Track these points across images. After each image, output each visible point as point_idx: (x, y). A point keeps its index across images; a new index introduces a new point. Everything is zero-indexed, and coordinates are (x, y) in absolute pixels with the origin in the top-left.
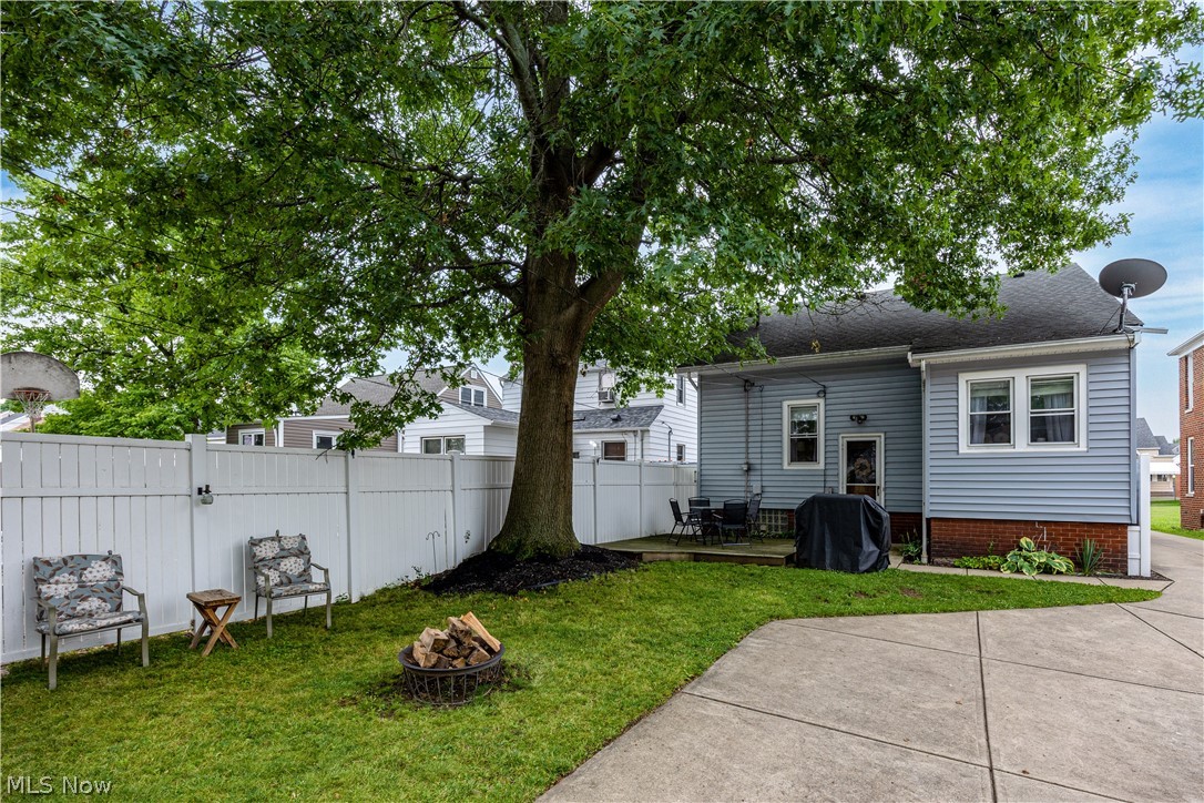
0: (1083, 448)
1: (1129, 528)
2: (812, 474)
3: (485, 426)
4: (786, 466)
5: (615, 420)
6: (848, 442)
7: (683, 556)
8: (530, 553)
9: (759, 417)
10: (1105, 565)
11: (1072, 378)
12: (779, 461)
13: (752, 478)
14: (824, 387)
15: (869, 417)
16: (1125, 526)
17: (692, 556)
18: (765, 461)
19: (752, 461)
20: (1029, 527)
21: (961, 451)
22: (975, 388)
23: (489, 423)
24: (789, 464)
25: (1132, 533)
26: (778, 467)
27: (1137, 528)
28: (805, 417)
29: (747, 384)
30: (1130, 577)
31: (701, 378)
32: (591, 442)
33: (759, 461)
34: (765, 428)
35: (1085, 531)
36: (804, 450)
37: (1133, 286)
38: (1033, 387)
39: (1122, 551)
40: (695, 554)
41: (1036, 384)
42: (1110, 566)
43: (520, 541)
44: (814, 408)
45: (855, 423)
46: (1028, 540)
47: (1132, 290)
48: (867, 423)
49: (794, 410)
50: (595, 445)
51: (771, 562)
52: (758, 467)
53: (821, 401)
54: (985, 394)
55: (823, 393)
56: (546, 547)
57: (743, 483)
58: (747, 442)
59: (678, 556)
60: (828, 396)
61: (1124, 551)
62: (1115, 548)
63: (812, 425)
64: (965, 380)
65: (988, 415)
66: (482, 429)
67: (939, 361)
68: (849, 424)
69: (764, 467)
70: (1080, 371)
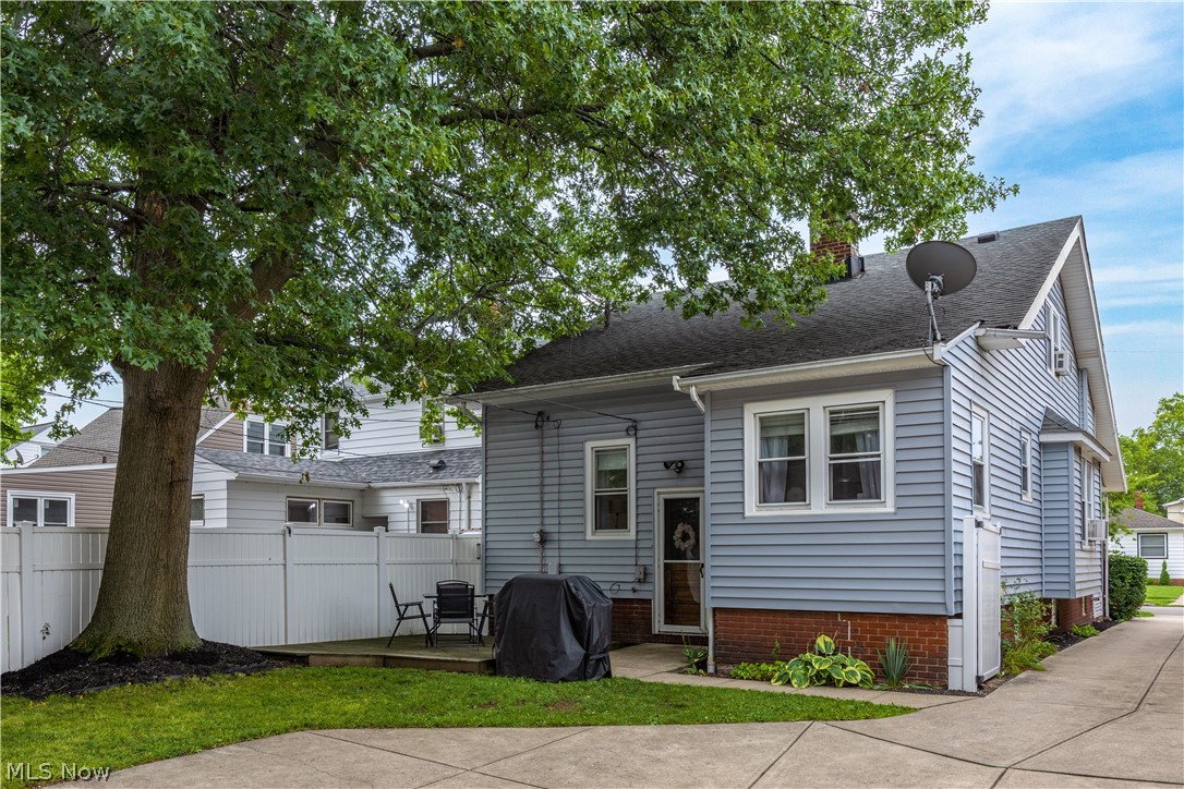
0: (889, 508)
1: (949, 622)
2: (619, 547)
3: (228, 481)
4: (589, 536)
5: (437, 468)
6: (666, 501)
7: (367, 660)
8: (106, 652)
9: (556, 465)
10: (920, 675)
11: (877, 408)
12: (580, 529)
13: (548, 553)
14: (635, 421)
15: (687, 464)
16: (943, 618)
17: (381, 660)
18: (564, 529)
19: (548, 529)
20: (827, 620)
21: (747, 514)
22: (766, 424)
23: (233, 476)
24: (593, 533)
25: (954, 628)
26: (579, 537)
27: (957, 622)
28: (611, 465)
29: (541, 418)
30: (954, 693)
31: (486, 409)
32: (401, 502)
33: (555, 529)
34: (563, 480)
35: (896, 627)
36: (611, 512)
37: (940, 278)
38: (834, 422)
39: (940, 655)
40: (385, 658)
41: (836, 419)
42: (927, 676)
43: (102, 636)
44: (623, 451)
45: (671, 473)
46: (828, 639)
47: (938, 284)
48: (688, 473)
49: (600, 455)
50: (407, 506)
51: (462, 668)
52: (556, 537)
53: (631, 441)
54: (781, 432)
55: (633, 429)
56: (130, 643)
57: (538, 561)
58: (542, 501)
59: (360, 659)
60: (640, 434)
61: (942, 655)
62: (931, 650)
63: (620, 476)
64: (752, 414)
65: (789, 462)
66: (224, 486)
67: (720, 387)
68: (665, 474)
69: (563, 537)
70: (885, 397)
